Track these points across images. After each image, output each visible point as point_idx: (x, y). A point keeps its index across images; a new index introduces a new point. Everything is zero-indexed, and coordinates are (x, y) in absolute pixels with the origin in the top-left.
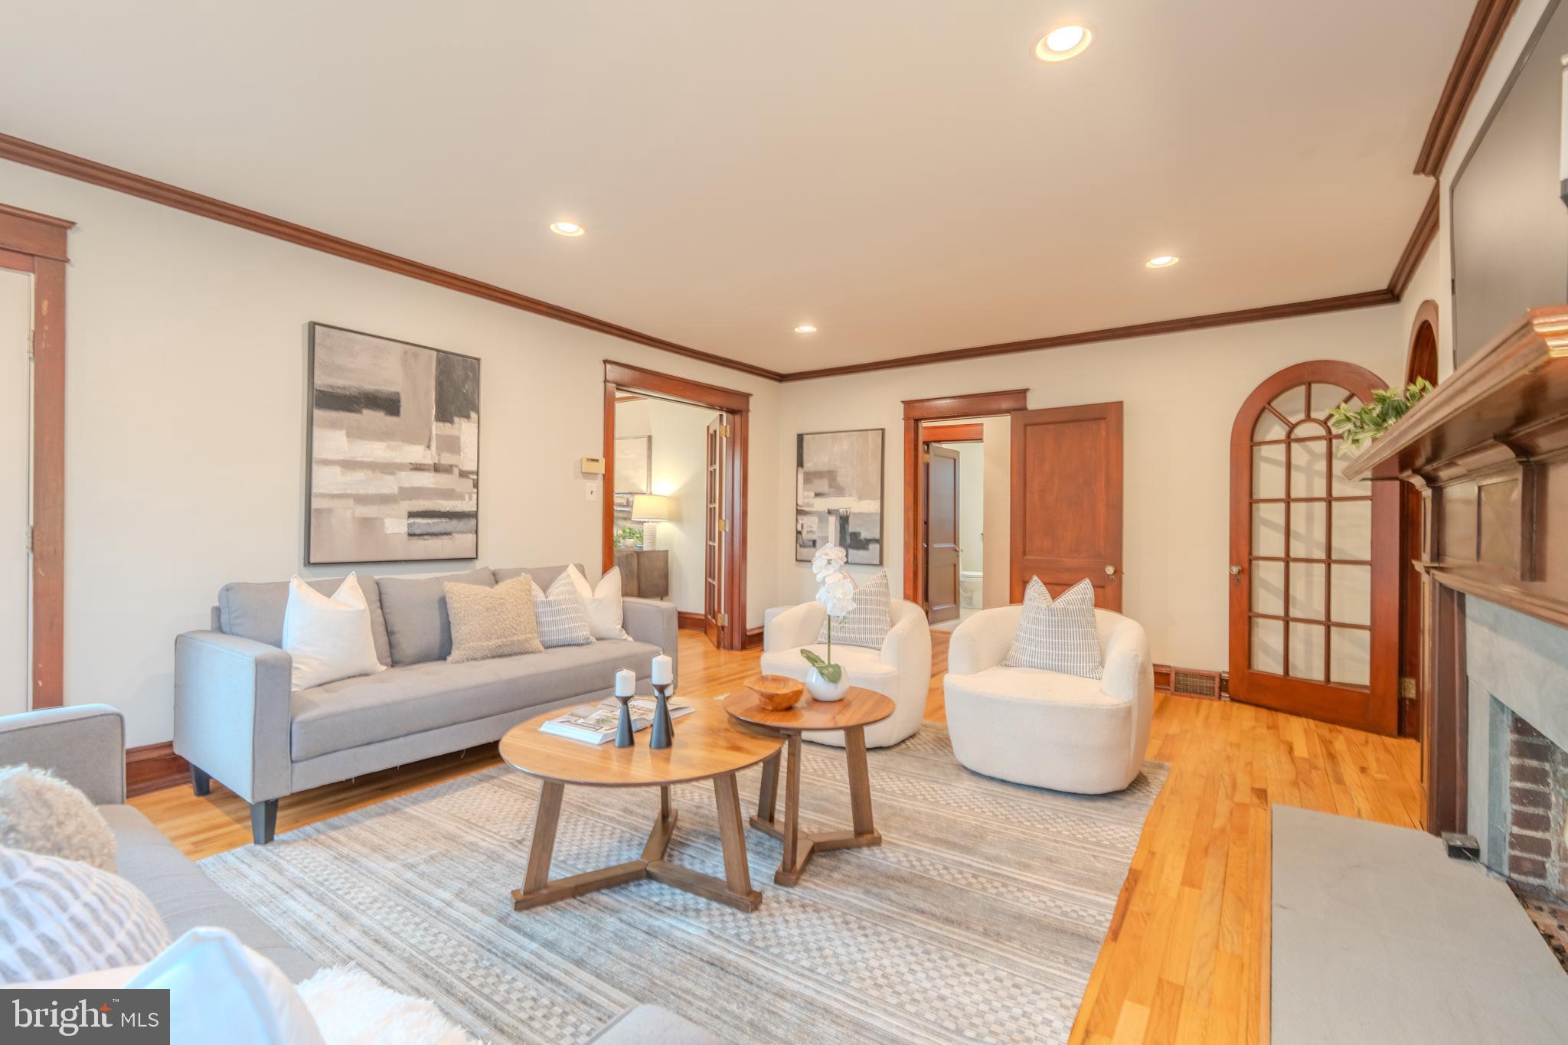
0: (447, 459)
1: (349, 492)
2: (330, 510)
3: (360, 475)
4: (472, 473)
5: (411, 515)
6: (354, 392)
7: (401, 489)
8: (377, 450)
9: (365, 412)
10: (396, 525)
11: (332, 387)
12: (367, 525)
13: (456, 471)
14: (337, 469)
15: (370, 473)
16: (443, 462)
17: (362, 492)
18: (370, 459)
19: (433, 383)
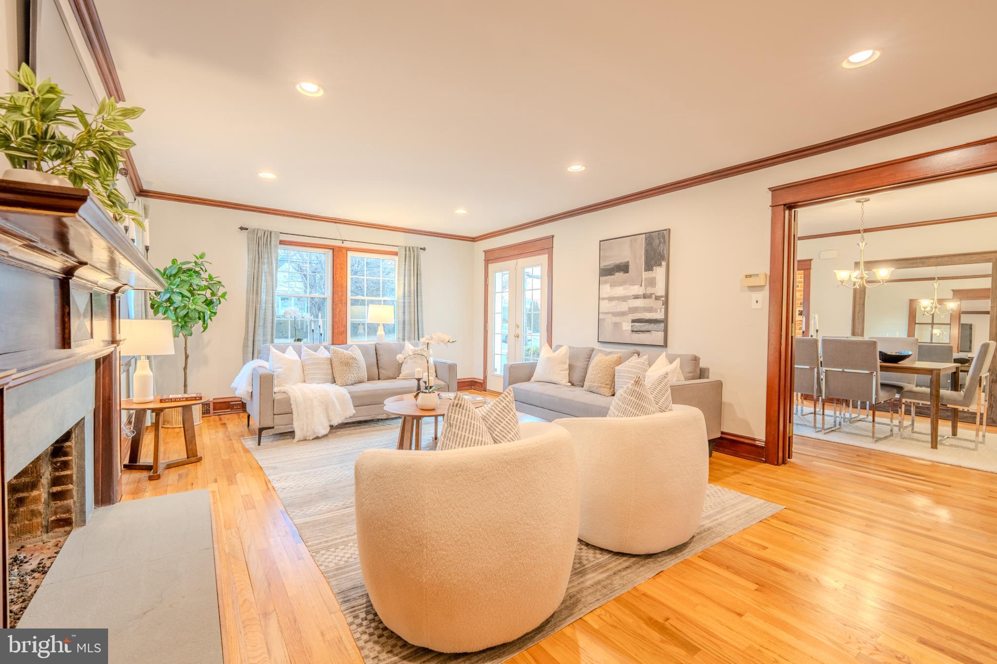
0: (650, 291)
1: (610, 311)
2: (604, 319)
3: (614, 303)
4: (662, 297)
5: (633, 321)
6: (612, 266)
7: (629, 308)
8: (620, 291)
9: (616, 274)
10: (627, 326)
11: (605, 266)
12: (617, 325)
13: (654, 297)
14: (607, 301)
15: (617, 301)
16: (647, 292)
17: (615, 311)
18: (618, 295)
19: (643, 251)
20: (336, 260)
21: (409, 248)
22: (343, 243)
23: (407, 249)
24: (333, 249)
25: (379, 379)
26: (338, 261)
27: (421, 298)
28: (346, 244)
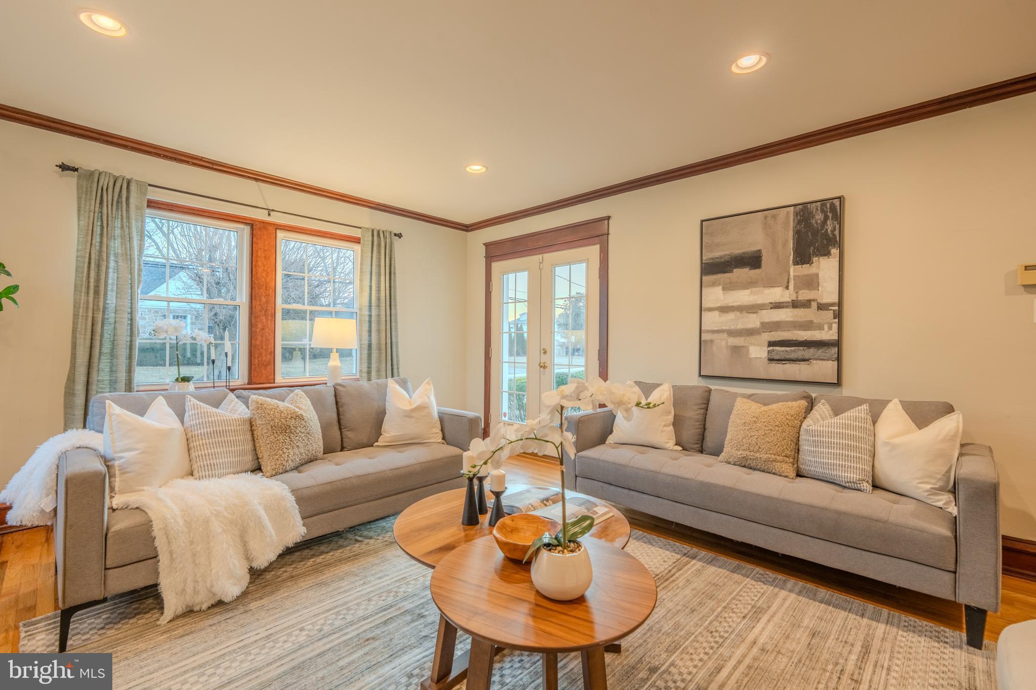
0: (804, 295)
1: (724, 328)
2: (712, 341)
3: (731, 316)
4: (833, 304)
5: (771, 344)
6: (727, 258)
7: (762, 323)
8: (743, 297)
9: (734, 270)
10: (758, 351)
11: (713, 259)
12: (736, 351)
13: (814, 305)
14: (717, 313)
15: (738, 313)
16: (800, 298)
17: (733, 327)
18: (739, 304)
19: (791, 234)
20: (257, 243)
21: (378, 232)
22: (269, 215)
23: (375, 234)
24: (253, 225)
25: (342, 449)
26: (260, 246)
27: (396, 309)
28: (276, 218)
